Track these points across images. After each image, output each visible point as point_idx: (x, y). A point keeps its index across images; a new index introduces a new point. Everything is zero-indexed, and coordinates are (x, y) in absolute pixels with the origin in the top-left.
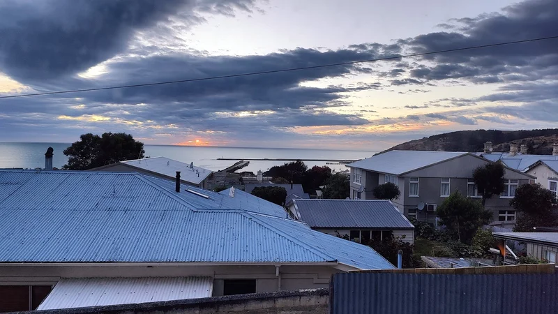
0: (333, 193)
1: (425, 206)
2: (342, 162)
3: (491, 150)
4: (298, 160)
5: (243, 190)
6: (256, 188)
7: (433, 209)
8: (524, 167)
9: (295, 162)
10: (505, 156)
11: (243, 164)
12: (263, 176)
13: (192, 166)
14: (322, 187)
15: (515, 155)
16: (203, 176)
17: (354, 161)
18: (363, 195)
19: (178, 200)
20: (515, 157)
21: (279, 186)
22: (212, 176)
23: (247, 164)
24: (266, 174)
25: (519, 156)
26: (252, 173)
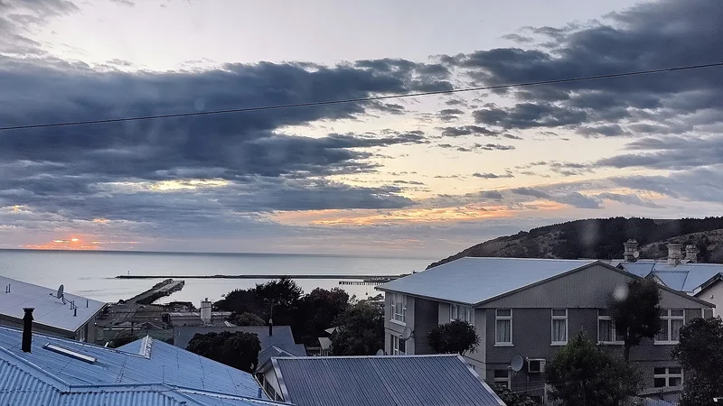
0: (352, 344)
1: (525, 363)
2: (369, 280)
3: (636, 254)
4: (283, 278)
5: (171, 342)
6: (198, 336)
7: (539, 369)
8: (692, 286)
9: (278, 281)
10: (660, 265)
11: (171, 286)
12: (213, 310)
13: (61, 292)
14: (330, 331)
15: (678, 263)
16: (85, 315)
17: (393, 278)
18: (409, 345)
19: (26, 369)
20: (679, 268)
21: (245, 330)
22: (105, 312)
23: (179, 287)
24: (220, 306)
25: (684, 266)
26: (189, 305)
